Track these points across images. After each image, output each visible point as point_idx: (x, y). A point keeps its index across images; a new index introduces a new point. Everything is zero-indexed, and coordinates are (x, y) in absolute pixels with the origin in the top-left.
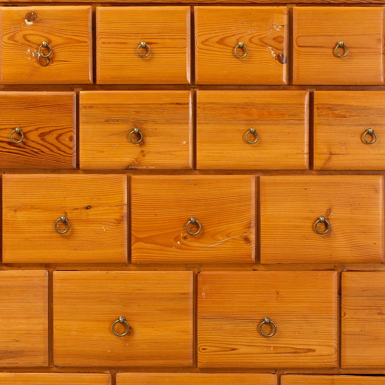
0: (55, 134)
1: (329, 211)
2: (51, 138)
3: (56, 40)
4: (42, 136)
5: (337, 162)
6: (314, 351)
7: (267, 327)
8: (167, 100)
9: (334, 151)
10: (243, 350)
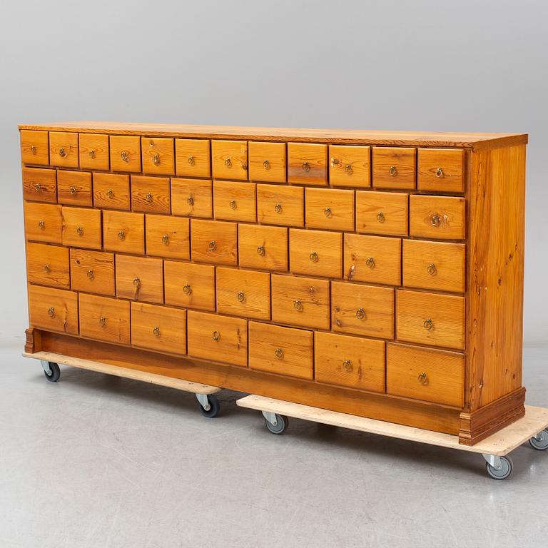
0: (162, 198)
1: (264, 243)
2: (161, 199)
3: (161, 154)
4: (158, 197)
5: (267, 220)
6: (260, 311)
7: (242, 297)
8: (202, 185)
9: (265, 214)
10: (233, 306)
